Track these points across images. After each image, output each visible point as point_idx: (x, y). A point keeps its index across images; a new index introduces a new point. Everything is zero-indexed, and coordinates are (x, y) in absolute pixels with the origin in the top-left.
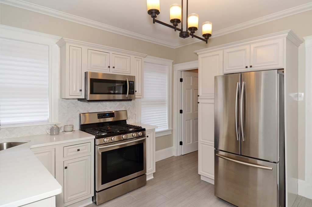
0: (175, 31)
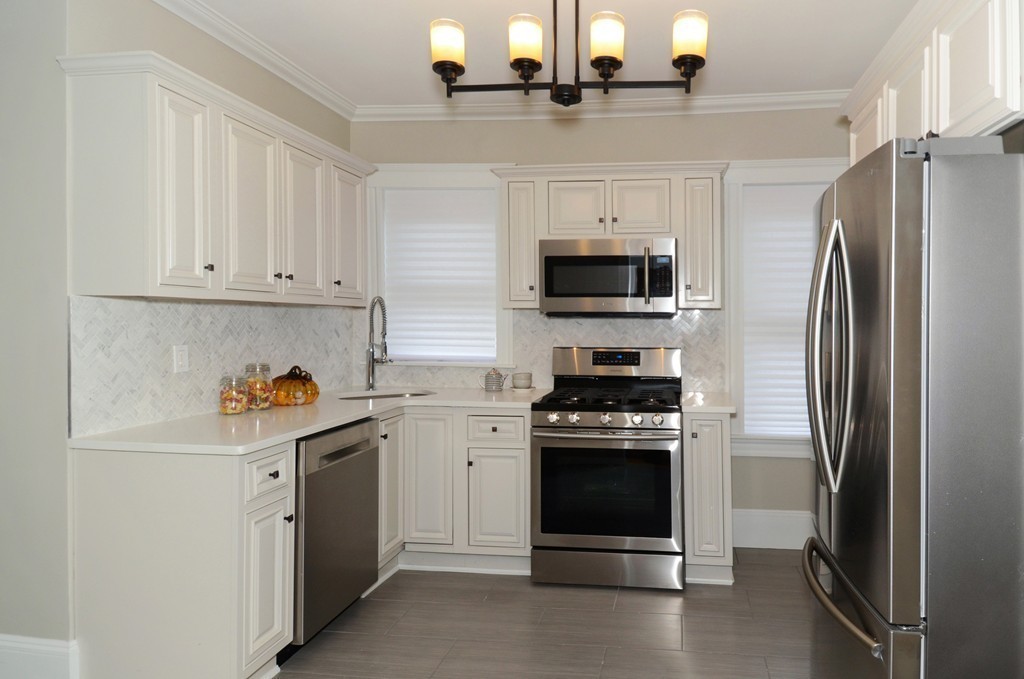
0: (527, 93)
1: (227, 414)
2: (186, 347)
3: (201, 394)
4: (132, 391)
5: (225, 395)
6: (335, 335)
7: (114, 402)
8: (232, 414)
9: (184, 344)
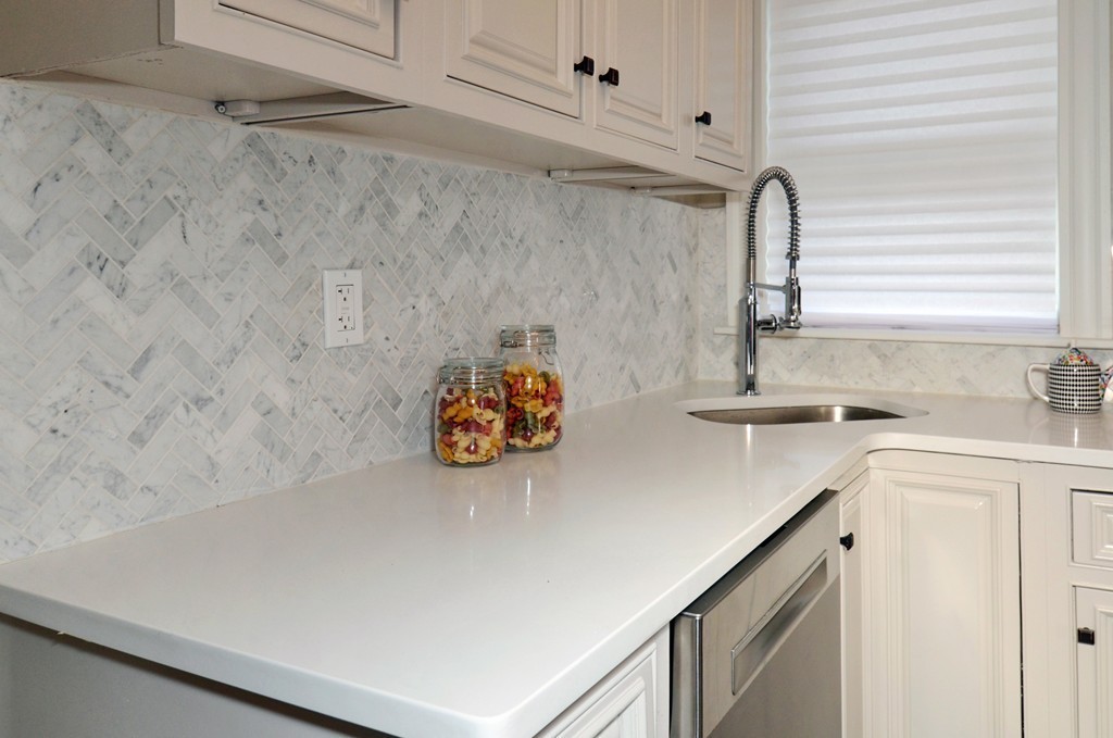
1: (455, 464)
2: (355, 276)
3: (396, 403)
4: (201, 402)
5: (451, 412)
6: (669, 266)
7: (138, 439)
8: (469, 465)
9: (351, 267)
